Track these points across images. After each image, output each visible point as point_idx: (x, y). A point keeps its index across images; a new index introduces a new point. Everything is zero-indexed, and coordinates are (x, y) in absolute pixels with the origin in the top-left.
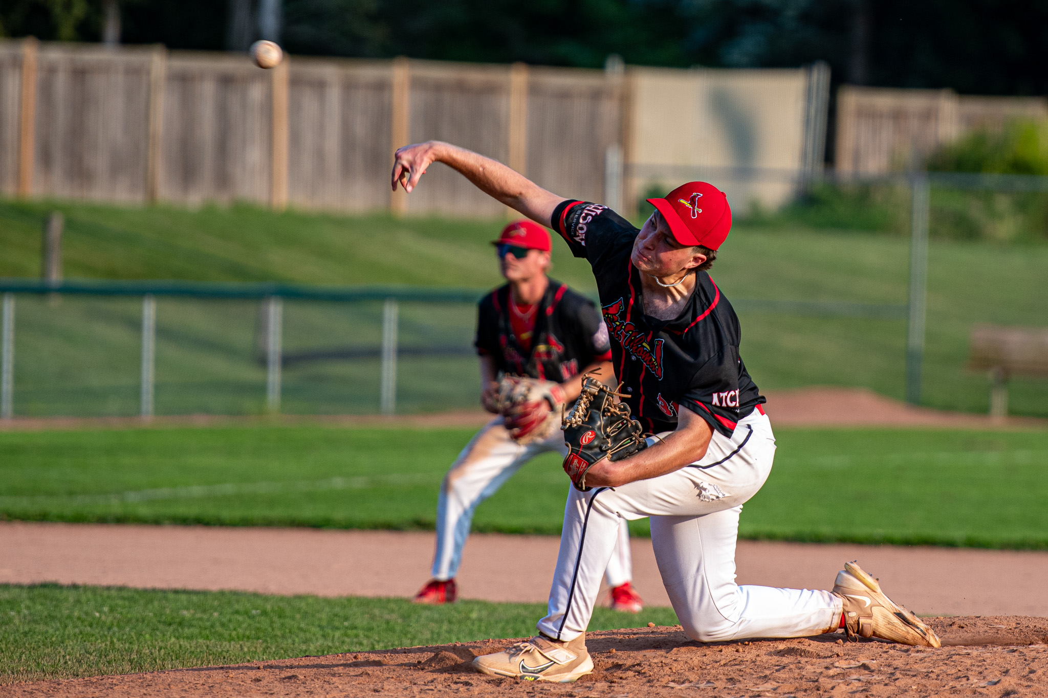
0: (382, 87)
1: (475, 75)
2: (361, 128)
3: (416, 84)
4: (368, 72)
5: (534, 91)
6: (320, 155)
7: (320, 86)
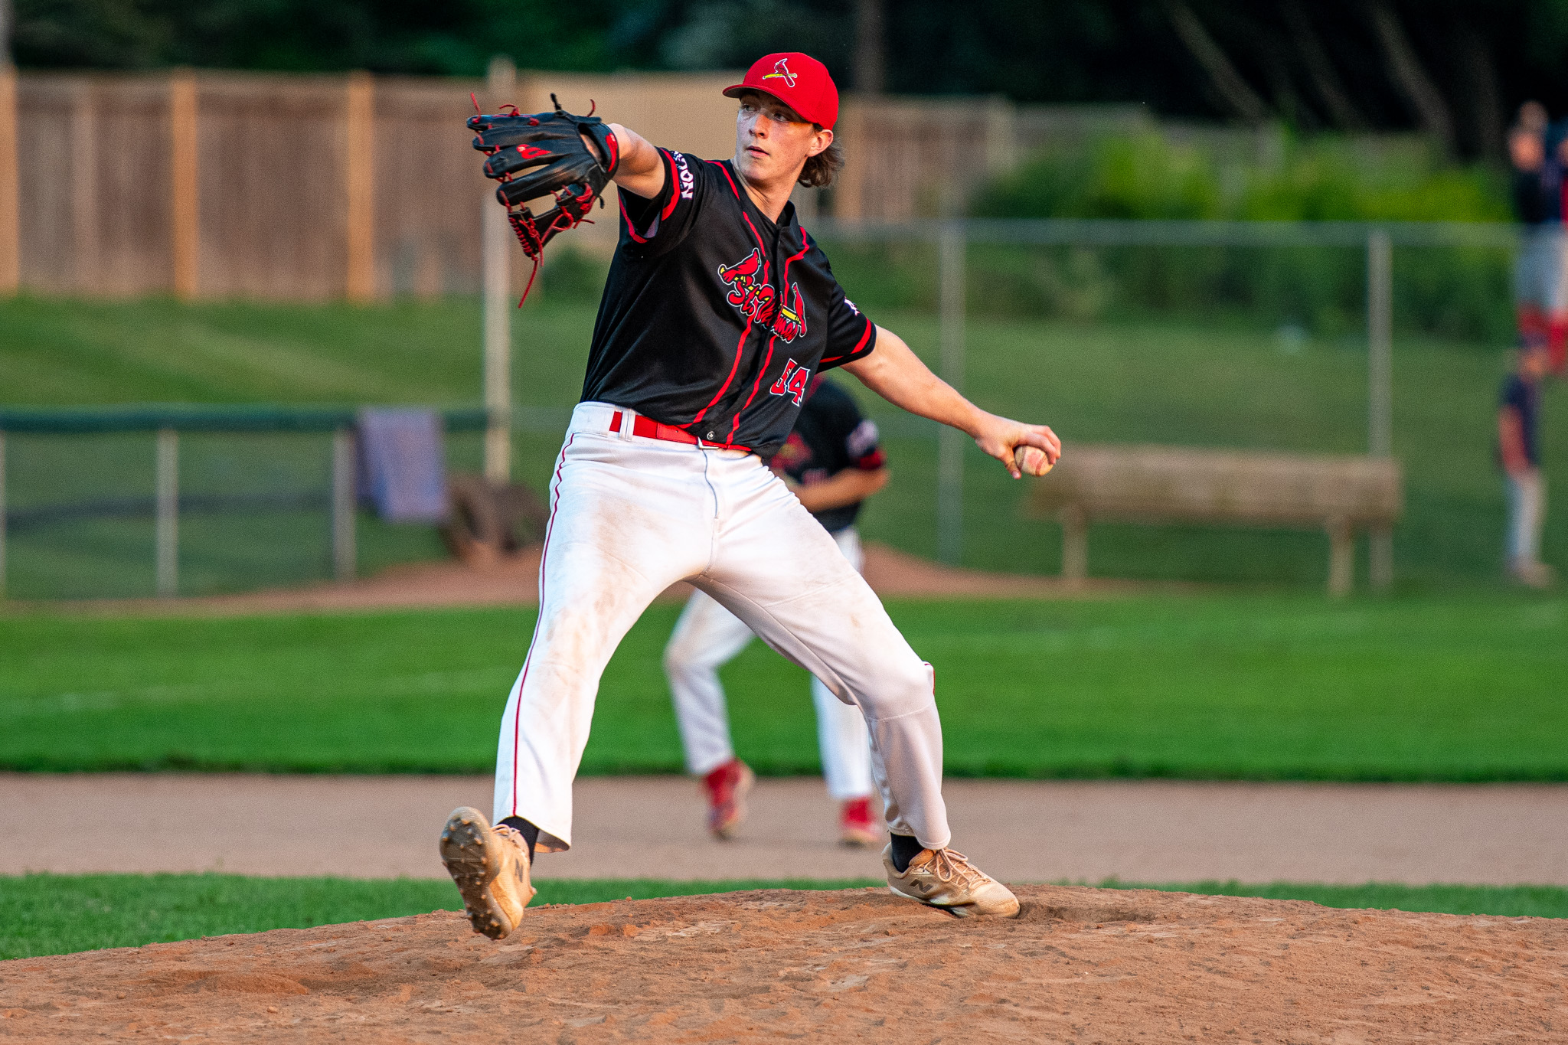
0: (157, 110)
1: (295, 90)
2: (125, 171)
3: (207, 105)
4: (133, 90)
5: (382, 110)
6: (66, 212)
7: (64, 110)
